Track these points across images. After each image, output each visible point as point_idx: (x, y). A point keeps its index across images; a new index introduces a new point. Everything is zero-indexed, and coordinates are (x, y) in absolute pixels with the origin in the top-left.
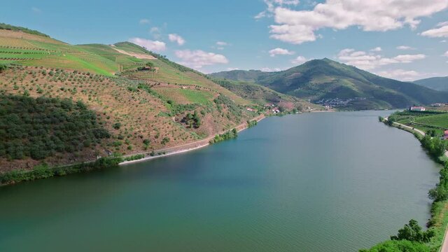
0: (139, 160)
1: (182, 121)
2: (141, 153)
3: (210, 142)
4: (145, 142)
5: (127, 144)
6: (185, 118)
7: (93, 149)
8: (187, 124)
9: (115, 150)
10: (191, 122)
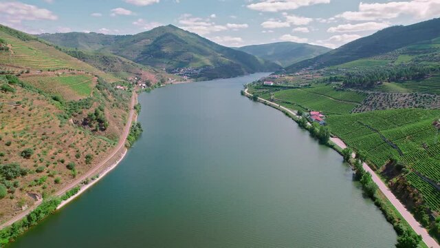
0: (76, 195)
1: (85, 124)
2: (74, 184)
3: (126, 146)
4: (69, 167)
5: (52, 176)
6: (85, 119)
7: (11, 198)
8: (91, 126)
9: (42, 191)
10: (95, 124)
